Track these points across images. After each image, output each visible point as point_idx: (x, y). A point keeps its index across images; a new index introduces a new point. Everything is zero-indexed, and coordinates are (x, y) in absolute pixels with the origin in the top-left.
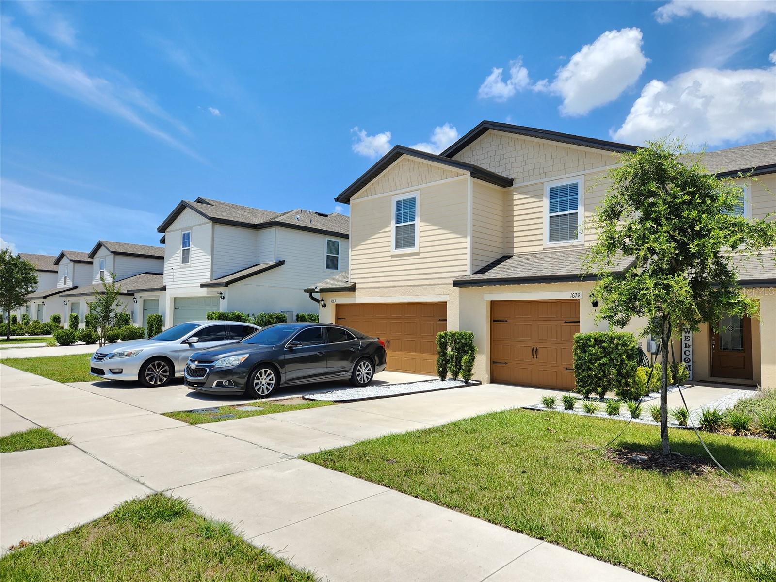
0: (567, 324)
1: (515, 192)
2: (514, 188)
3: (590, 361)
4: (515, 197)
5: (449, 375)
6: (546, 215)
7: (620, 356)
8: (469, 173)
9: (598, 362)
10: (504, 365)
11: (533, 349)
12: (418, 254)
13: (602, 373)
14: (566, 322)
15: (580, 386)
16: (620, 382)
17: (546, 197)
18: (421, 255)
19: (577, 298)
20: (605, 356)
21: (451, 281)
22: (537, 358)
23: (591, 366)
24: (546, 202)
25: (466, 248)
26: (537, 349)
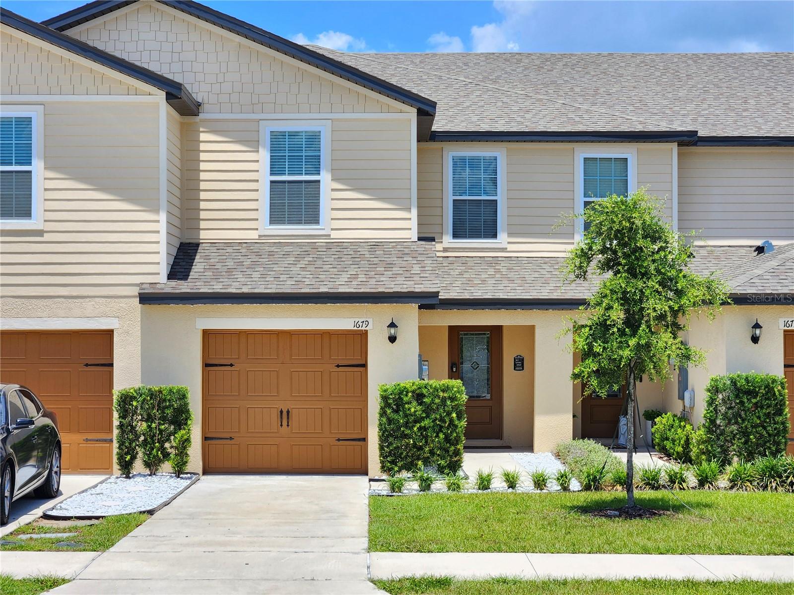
0: (341, 369)
1: (203, 127)
2: (201, 121)
3: (406, 425)
4: (203, 137)
5: (138, 466)
6: (265, 178)
7: (449, 414)
8: (163, 95)
9: (418, 425)
10: (229, 442)
11: (281, 412)
12: (40, 233)
13: (423, 441)
14: (338, 366)
15: (389, 462)
16: (447, 451)
17: (264, 147)
18: (47, 237)
19: (363, 328)
20: (428, 417)
21: (135, 291)
22: (288, 425)
23: (408, 432)
24: (264, 156)
25: (158, 232)
26: (288, 412)
